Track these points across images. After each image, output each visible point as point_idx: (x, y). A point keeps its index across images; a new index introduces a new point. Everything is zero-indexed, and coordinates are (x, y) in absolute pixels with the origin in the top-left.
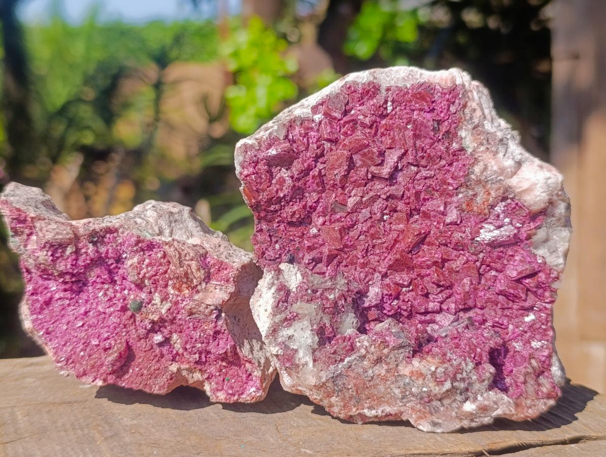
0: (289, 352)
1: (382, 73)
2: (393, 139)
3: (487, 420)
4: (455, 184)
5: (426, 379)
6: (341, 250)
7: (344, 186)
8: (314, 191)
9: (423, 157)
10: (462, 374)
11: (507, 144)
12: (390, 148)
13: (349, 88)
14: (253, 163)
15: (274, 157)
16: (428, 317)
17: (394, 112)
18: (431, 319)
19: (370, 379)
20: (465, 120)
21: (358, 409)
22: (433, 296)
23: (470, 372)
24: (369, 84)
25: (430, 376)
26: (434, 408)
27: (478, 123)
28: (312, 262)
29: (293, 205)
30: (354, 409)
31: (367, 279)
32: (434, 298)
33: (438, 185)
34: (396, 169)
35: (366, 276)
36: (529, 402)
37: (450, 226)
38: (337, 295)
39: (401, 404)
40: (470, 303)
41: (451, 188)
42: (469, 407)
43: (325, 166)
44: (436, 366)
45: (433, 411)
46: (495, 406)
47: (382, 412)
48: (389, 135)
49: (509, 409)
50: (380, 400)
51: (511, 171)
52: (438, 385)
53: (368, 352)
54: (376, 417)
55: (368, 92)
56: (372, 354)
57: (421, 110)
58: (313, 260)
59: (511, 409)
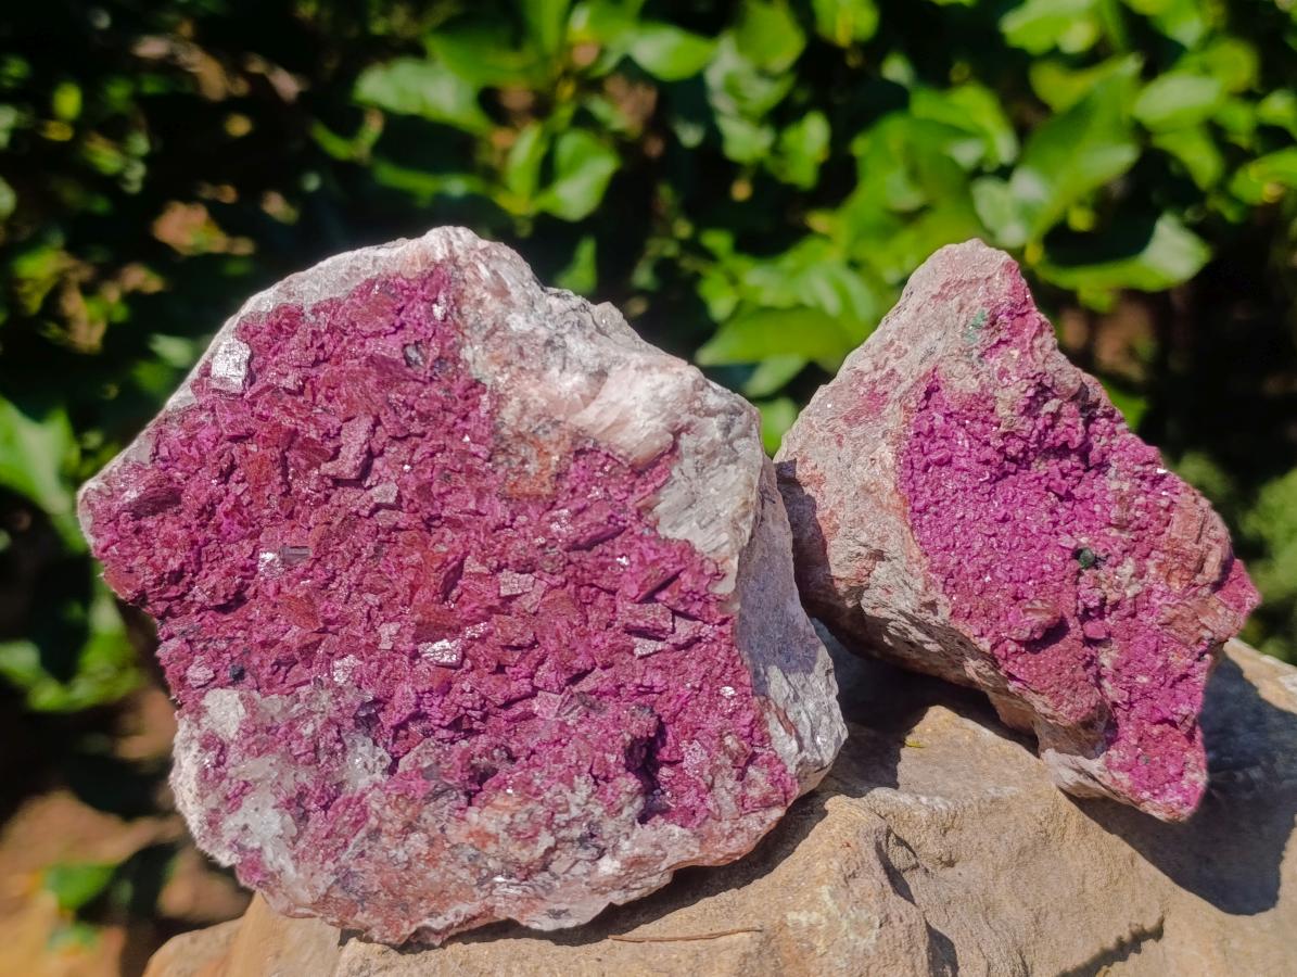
0: (249, 856)
1: (304, 281)
2: (349, 402)
3: (657, 881)
4: (483, 451)
5: (501, 841)
6: (324, 631)
7: (292, 512)
8: (243, 538)
9: (412, 419)
10: (567, 811)
11: (564, 346)
12: (349, 419)
13: (246, 329)
14: (110, 521)
15: (140, 502)
16: (518, 709)
17: (339, 349)
18: (525, 712)
19: (405, 866)
20: (467, 328)
21: (411, 923)
22: (512, 670)
23: (587, 803)
24: (277, 311)
25: (506, 834)
26: (542, 887)
27: (494, 324)
28: (279, 669)
29: (207, 575)
30: (406, 924)
31: (384, 672)
32: (513, 673)
33: (457, 461)
34: (371, 455)
35: (380, 667)
36: (727, 825)
37: (498, 532)
38: (320, 723)
39: (482, 895)
40: (580, 663)
41: (479, 461)
42: (608, 866)
43: (246, 485)
44: (511, 813)
45: (541, 892)
46: (659, 852)
47: (457, 916)
48: (339, 395)
49: (688, 851)
50: (442, 897)
51: (582, 396)
52: (525, 846)
53: (381, 820)
54: (450, 927)
55: (279, 327)
56: (391, 821)
57: (377, 334)
58: (278, 663)
59: (692, 849)
